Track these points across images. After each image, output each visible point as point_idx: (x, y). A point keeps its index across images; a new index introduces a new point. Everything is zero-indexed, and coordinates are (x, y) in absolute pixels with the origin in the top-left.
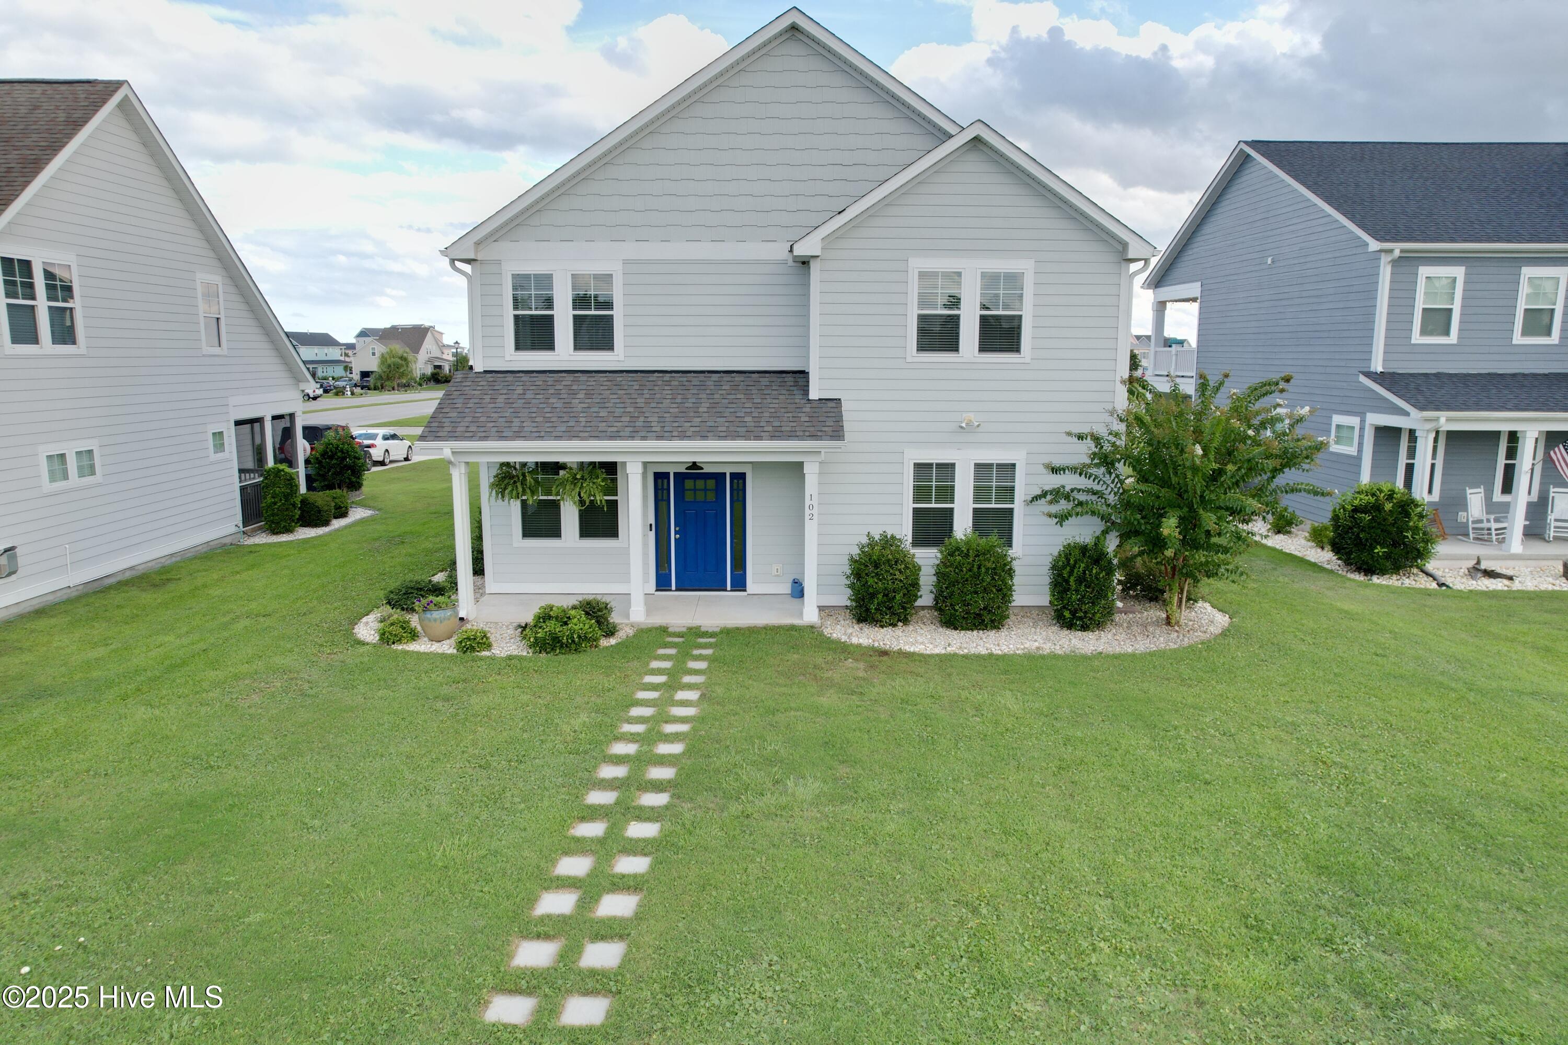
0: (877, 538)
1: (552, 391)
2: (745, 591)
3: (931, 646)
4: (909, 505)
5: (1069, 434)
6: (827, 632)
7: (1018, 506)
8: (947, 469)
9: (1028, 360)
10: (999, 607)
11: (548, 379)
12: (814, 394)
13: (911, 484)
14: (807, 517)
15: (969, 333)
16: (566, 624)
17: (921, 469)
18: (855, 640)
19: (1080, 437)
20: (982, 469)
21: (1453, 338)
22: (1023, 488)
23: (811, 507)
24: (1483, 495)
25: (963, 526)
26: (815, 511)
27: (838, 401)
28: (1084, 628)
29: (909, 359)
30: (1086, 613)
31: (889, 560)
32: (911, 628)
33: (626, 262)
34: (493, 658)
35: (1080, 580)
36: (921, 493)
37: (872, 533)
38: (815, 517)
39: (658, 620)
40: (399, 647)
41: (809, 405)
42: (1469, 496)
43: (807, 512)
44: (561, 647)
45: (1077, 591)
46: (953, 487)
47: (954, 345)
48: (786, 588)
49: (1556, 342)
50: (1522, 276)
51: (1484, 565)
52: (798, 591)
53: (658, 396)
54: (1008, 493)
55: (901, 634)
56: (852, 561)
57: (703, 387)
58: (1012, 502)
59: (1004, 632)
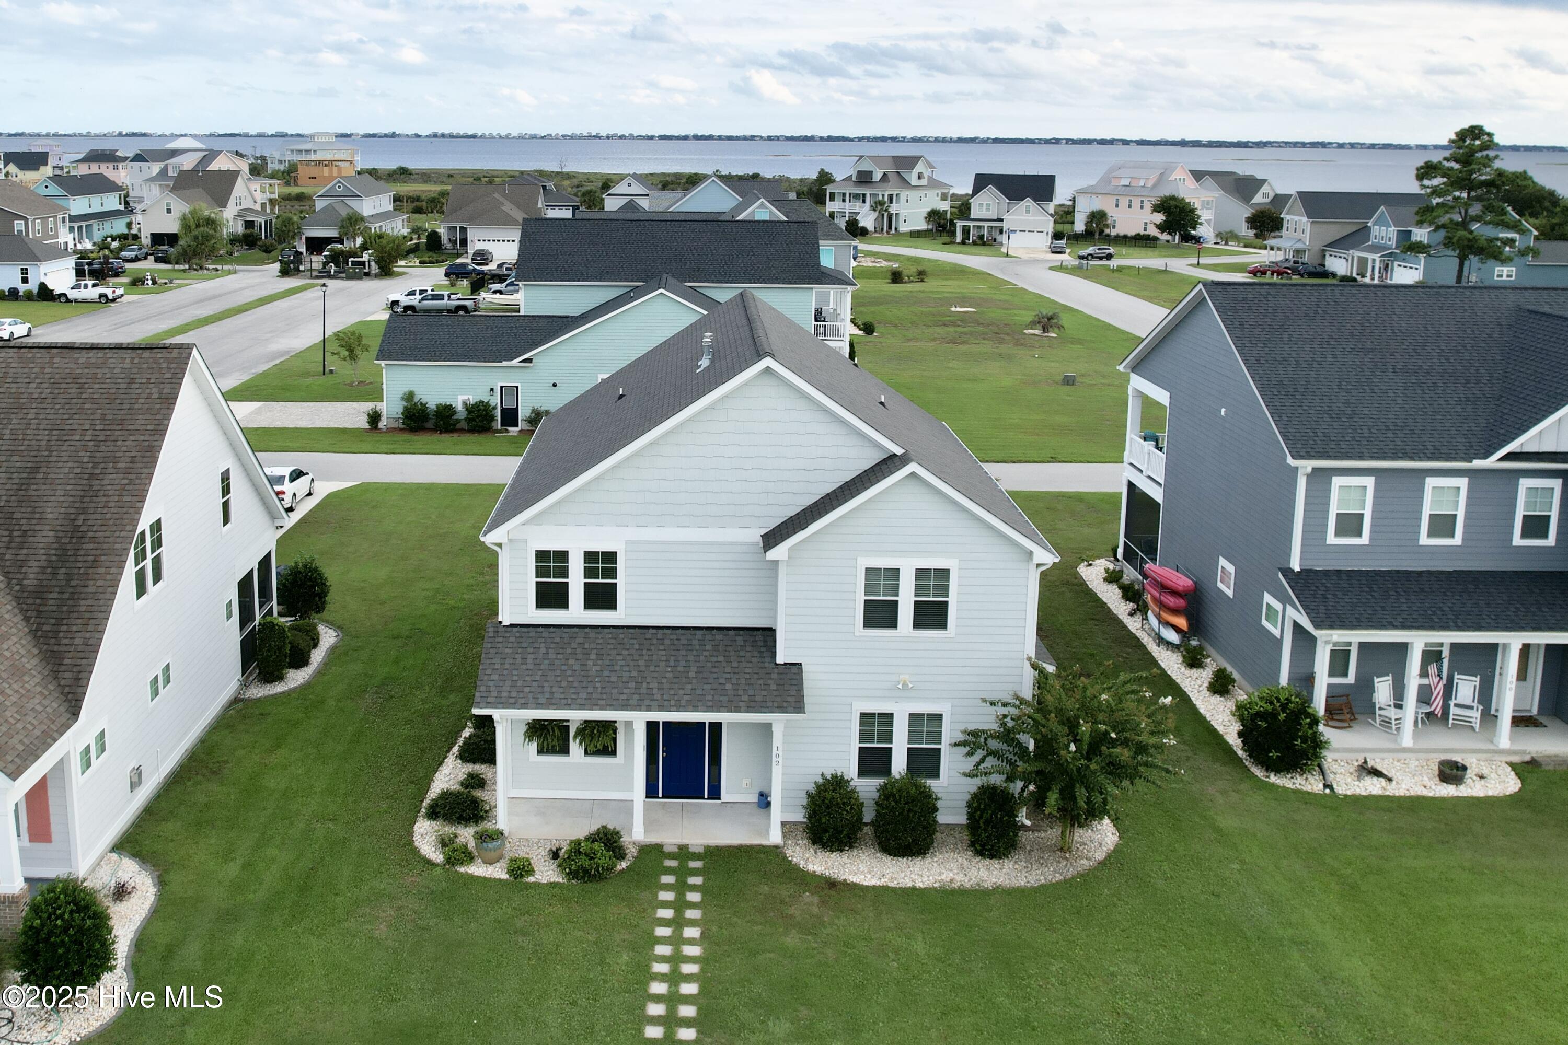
0: (829, 777)
1: (569, 651)
2: (719, 799)
3: (869, 876)
4: (855, 745)
5: (984, 701)
6: (789, 853)
7: (944, 747)
8: (888, 718)
9: (953, 635)
10: (924, 839)
11: (564, 635)
12: (780, 659)
13: (858, 728)
14: (774, 763)
15: (906, 614)
16: (592, 858)
17: (866, 718)
18: (811, 868)
19: (993, 704)
20: (914, 718)
21: (1365, 539)
22: (949, 733)
23: (778, 756)
24: (1391, 682)
25: (899, 764)
26: (780, 759)
27: (801, 664)
28: (992, 857)
29: (857, 634)
30: (992, 846)
31: (838, 804)
32: (855, 852)
33: (627, 542)
34: (538, 885)
35: (987, 822)
36: (864, 736)
37: (825, 773)
38: (781, 763)
39: (654, 839)
40: (462, 869)
41: (776, 670)
42: (1376, 685)
43: (774, 759)
44: (589, 877)
45: (985, 830)
46: (892, 731)
47: (892, 623)
48: (754, 798)
49: (1459, 543)
50: (1426, 486)
51: (1371, 764)
52: (764, 802)
53: (655, 657)
54: (937, 736)
55: (847, 861)
56: (809, 795)
57: (690, 647)
58: (940, 744)
59: (928, 860)
